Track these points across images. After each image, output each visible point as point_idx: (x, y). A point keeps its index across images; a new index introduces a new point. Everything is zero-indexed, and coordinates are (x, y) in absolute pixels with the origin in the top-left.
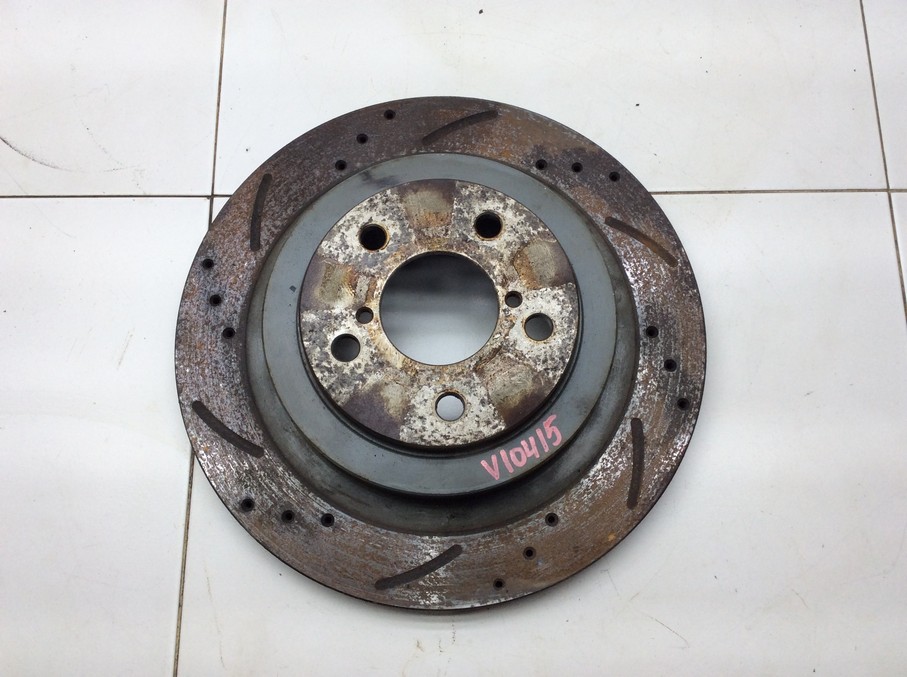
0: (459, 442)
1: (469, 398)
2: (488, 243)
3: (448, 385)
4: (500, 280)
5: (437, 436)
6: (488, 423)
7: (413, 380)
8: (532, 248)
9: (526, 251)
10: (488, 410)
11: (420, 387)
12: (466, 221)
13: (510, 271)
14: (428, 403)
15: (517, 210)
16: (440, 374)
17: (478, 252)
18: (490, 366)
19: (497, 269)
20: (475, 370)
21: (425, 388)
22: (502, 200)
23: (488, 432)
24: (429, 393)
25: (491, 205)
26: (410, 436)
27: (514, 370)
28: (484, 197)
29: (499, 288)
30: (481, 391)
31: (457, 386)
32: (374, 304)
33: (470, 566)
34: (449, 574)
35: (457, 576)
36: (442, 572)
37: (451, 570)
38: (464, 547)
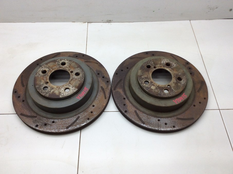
0: (71, 94)
1: (70, 88)
2: (64, 66)
3: (65, 87)
4: (68, 70)
5: (67, 95)
6: (74, 90)
7: (59, 89)
8: (72, 64)
9: (71, 65)
10: (74, 88)
11: (61, 89)
12: (59, 64)
13: (70, 68)
14: (63, 91)
15: (67, 60)
16: (63, 86)
17: (63, 68)
18: (71, 82)
19: (67, 69)
20: (69, 83)
21: (62, 89)
22: (64, 60)
23: (75, 91)
24: (63, 89)
25: (63, 61)
26: (62, 96)
27: (76, 81)
28: (61, 60)
29: (68, 71)
30: (72, 86)
31: (67, 87)
32: (48, 81)
33: (82, 118)
34: (79, 121)
35: (80, 121)
36: (77, 121)
37: (79, 120)
38: (80, 116)
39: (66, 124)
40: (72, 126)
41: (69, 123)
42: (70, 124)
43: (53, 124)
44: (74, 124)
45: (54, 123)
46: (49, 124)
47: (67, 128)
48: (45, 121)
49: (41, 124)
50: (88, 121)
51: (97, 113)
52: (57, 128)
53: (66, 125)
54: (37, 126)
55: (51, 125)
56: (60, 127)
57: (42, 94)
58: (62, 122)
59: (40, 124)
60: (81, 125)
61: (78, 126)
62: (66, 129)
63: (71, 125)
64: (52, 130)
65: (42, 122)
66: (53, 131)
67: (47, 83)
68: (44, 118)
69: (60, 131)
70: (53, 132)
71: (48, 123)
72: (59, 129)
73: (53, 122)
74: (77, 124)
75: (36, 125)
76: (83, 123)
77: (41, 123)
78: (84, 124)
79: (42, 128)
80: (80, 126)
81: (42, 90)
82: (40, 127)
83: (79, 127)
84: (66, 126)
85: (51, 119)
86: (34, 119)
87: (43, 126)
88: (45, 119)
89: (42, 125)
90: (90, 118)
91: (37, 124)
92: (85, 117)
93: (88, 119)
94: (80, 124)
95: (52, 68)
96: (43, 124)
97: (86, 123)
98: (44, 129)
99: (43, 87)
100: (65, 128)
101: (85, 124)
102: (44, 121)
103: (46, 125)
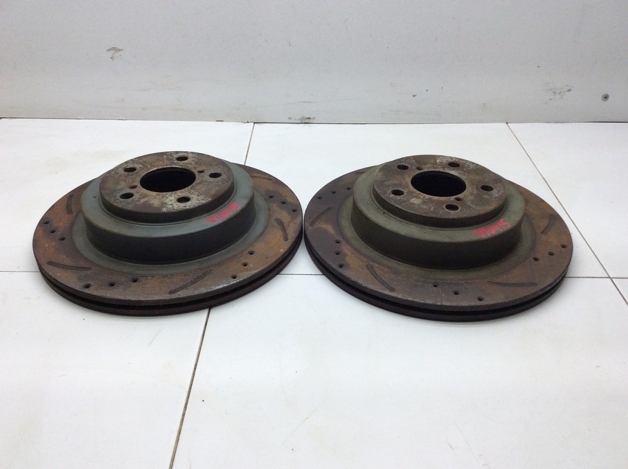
32: (138, 183)
40: (187, 289)
44: (194, 286)
47: (172, 292)
57: (116, 204)
60: (211, 289)
61: (203, 290)
62: (168, 295)
63: (185, 287)
64: (129, 295)
67: (134, 187)
69: (150, 297)
70: (130, 301)
72: (149, 293)
73: (135, 280)
74: (202, 286)
76: (218, 285)
78: (221, 286)
80: (209, 290)
81: (118, 197)
83: (205, 291)
85: (131, 273)
94: (209, 286)
95: (151, 164)
97: (226, 285)
99: (121, 194)
100: (165, 293)
101: (224, 288)
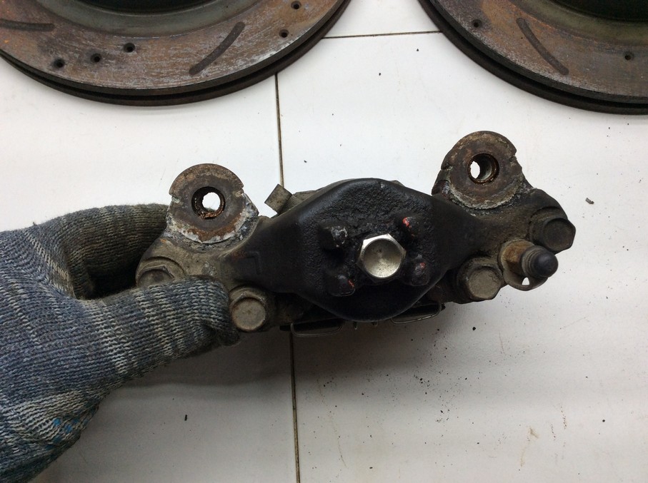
33: (257, 31)
34: (243, 43)
35: (249, 42)
36: (236, 44)
37: (243, 39)
38: (245, 21)
39: (188, 55)
40: (216, 64)
41: (199, 52)
42: (203, 57)
43: (130, 54)
44: (224, 57)
45: (134, 53)
46: (112, 57)
47: (194, 70)
48: (93, 43)
49: (77, 56)
50: (282, 40)
51: (323, 9)
52: (146, 74)
53: (186, 60)
54: (59, 64)
55: (120, 61)
56: (162, 68)
58: (168, 48)
59: (71, 58)
60: (253, 61)
61: (241, 65)
62: (188, 77)
63: (212, 59)
64: (128, 78)
65: (82, 46)
66: (132, 84)
68: (87, 32)
69: (162, 82)
70: (133, 90)
71: (107, 51)
72: (159, 75)
73: (130, 48)
74: (236, 57)
75: (52, 59)
76: (263, 53)
77: (76, 52)
78: (267, 56)
79: (83, 74)
80: (251, 65)
82: (74, 69)
83: (244, 67)
84: (185, 64)
85: (118, 33)
86: (45, 36)
87: (85, 65)
88: (92, 34)
89: (79, 61)
90: (289, 29)
91: (60, 56)
92: (265, 26)
93: (284, 34)
94: (249, 56)
96: (85, 57)
97: (274, 53)
98: (92, 76)
100: (182, 74)
101: (273, 57)
102: (88, 45)
103: (96, 58)
